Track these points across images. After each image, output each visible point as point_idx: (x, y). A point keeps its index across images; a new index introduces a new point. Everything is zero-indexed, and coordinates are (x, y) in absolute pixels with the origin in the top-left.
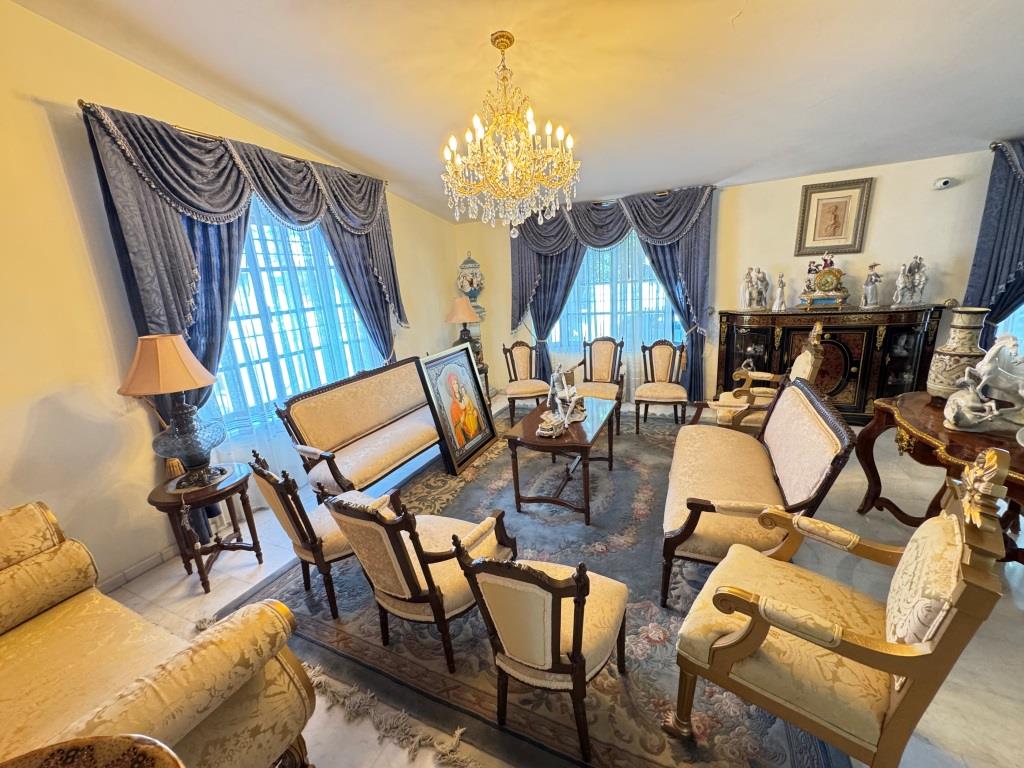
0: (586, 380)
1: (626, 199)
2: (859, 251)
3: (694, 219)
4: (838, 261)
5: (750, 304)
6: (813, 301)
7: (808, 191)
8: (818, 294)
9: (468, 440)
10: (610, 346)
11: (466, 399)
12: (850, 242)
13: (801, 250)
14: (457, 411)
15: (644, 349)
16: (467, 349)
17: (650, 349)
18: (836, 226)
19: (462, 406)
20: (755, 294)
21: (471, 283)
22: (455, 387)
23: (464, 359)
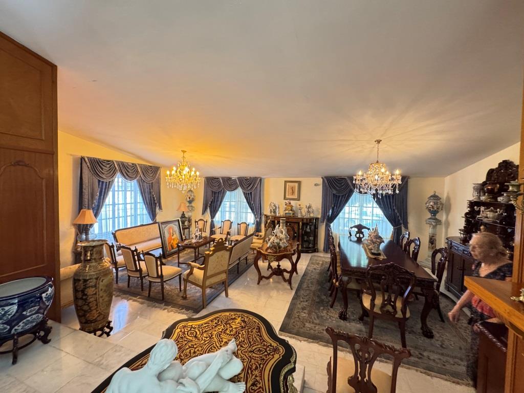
0: (221, 233)
1: (239, 178)
2: (299, 200)
3: (256, 186)
4: (293, 203)
5: (271, 213)
6: (286, 214)
7: (286, 182)
8: (287, 212)
9: (173, 248)
10: (229, 222)
11: (175, 236)
12: (297, 197)
13: (285, 198)
14: (170, 238)
15: (238, 224)
16: (179, 220)
17: (240, 224)
18: (293, 193)
19: (173, 238)
20: (272, 210)
21: (190, 198)
22: (171, 231)
23: (177, 223)
